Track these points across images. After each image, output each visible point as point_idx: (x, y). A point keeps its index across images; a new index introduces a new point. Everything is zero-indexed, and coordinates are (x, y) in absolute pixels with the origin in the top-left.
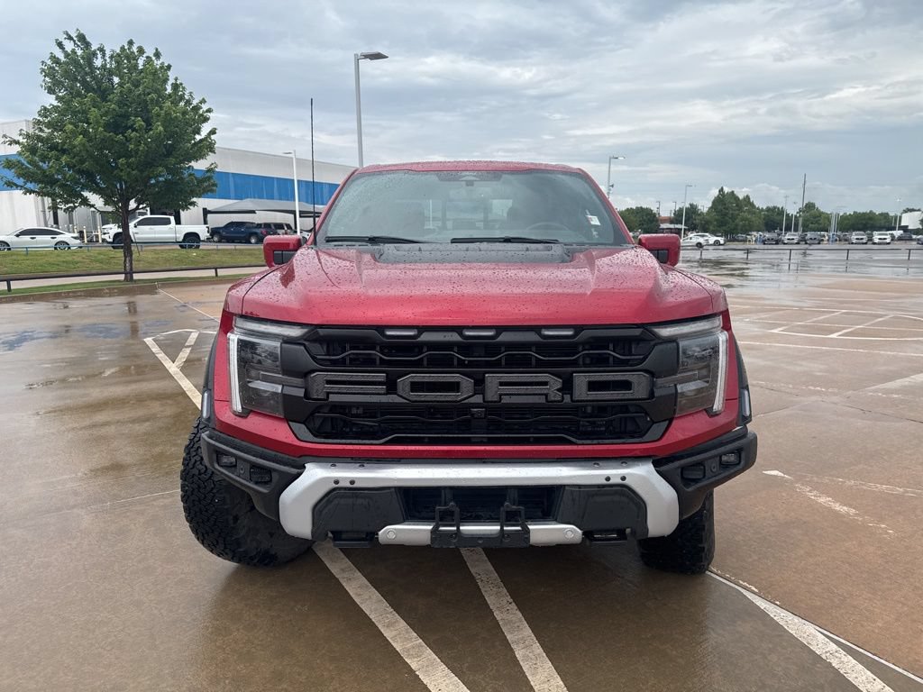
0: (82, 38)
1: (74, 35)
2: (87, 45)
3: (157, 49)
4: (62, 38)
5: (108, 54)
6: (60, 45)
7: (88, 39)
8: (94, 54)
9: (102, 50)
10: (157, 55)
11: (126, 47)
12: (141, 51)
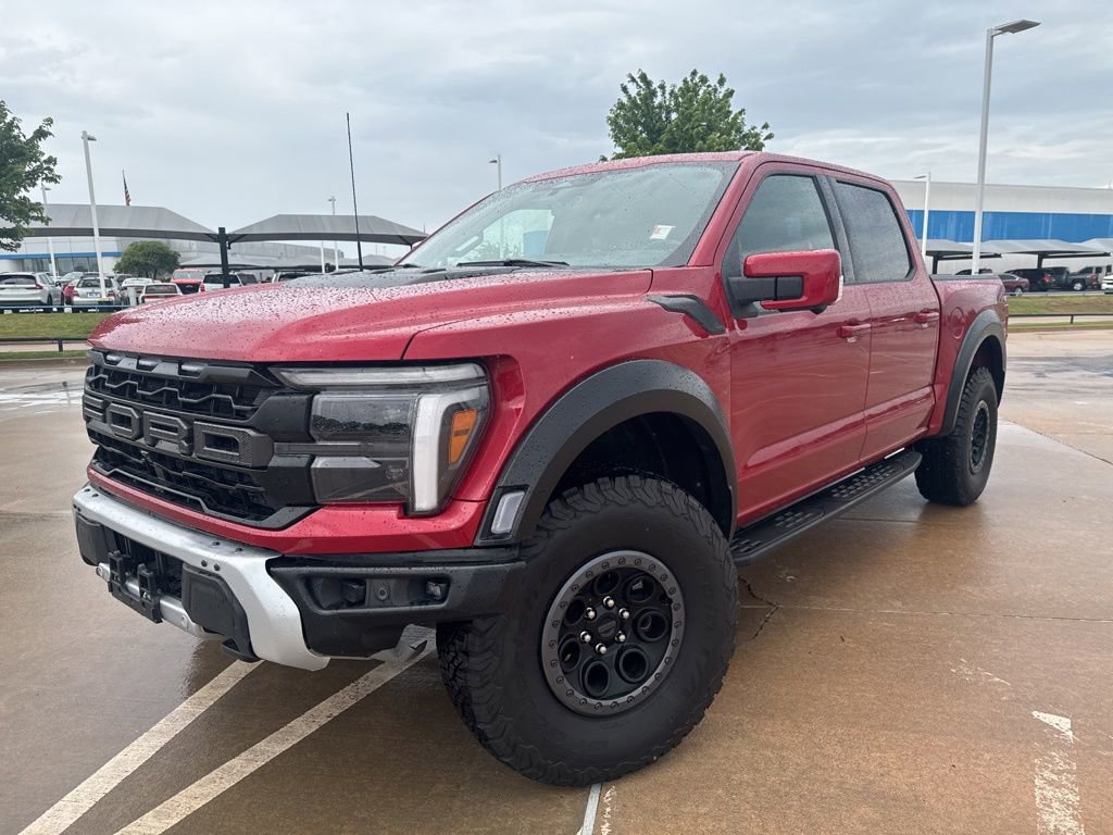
0: (643, 77)
1: (636, 76)
2: (648, 84)
3: (721, 75)
4: (626, 81)
5: (668, 90)
6: (625, 89)
7: (649, 78)
8: (654, 94)
9: (662, 87)
10: (722, 81)
11: (689, 79)
12: (704, 80)
